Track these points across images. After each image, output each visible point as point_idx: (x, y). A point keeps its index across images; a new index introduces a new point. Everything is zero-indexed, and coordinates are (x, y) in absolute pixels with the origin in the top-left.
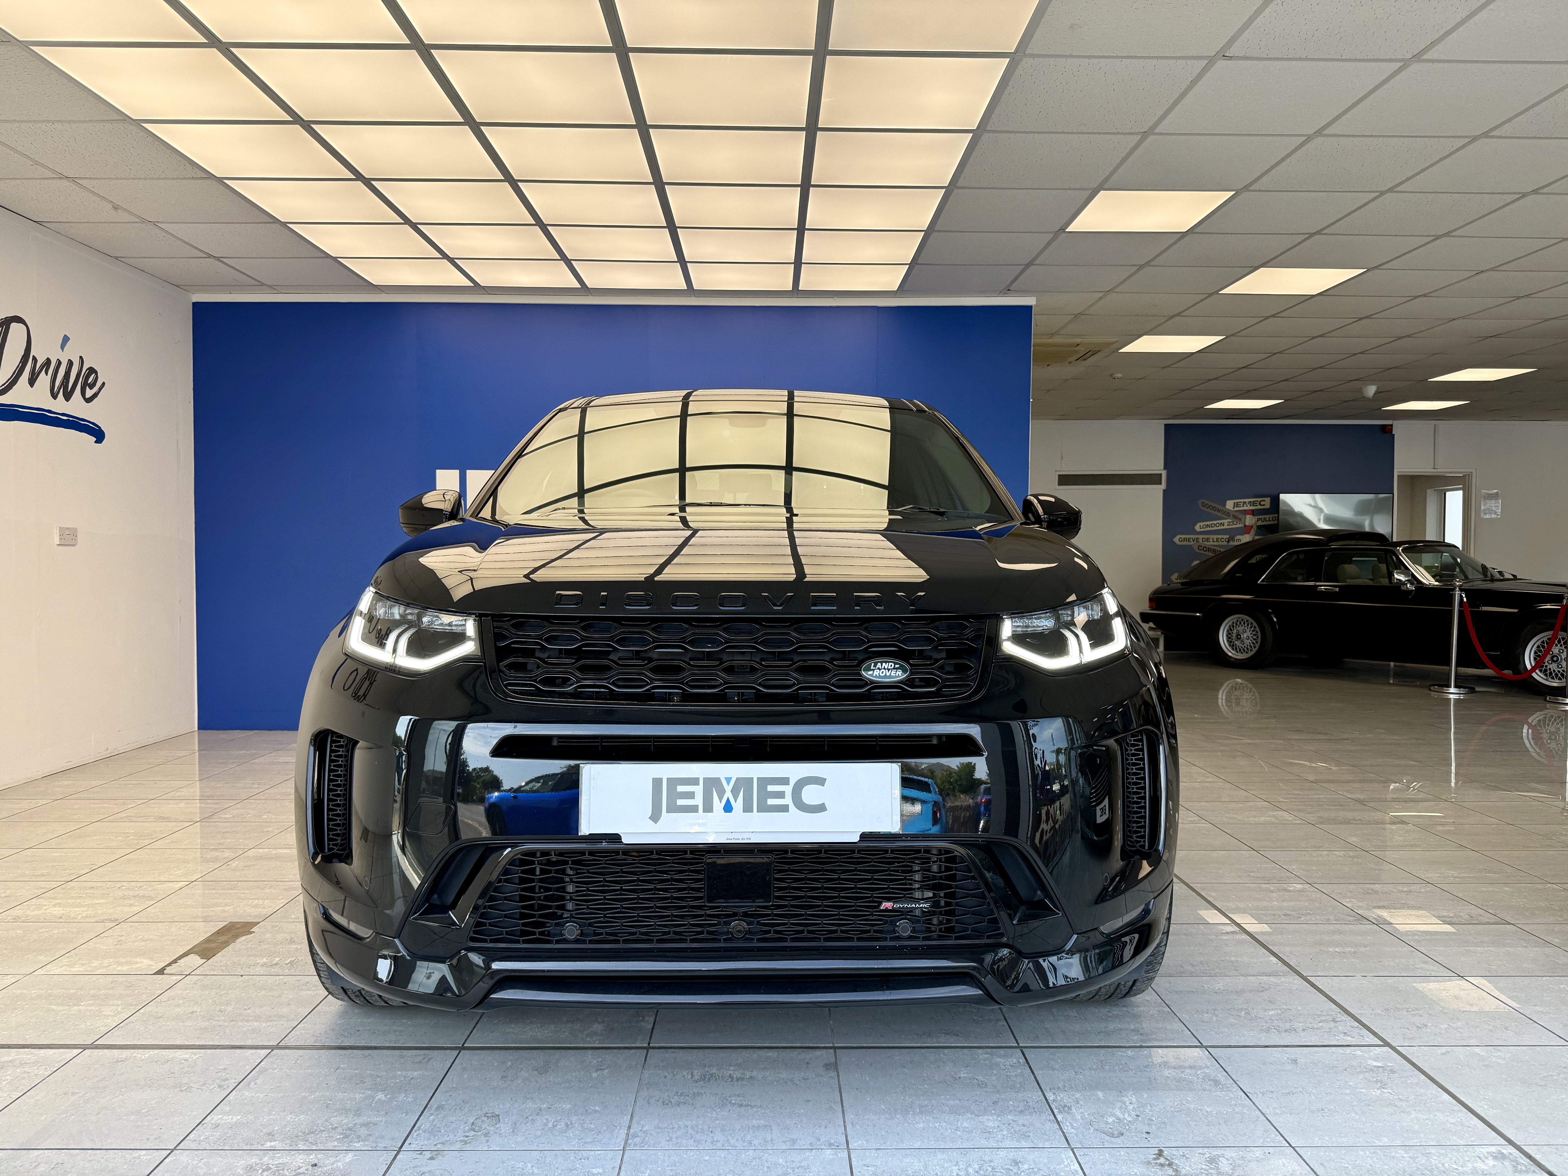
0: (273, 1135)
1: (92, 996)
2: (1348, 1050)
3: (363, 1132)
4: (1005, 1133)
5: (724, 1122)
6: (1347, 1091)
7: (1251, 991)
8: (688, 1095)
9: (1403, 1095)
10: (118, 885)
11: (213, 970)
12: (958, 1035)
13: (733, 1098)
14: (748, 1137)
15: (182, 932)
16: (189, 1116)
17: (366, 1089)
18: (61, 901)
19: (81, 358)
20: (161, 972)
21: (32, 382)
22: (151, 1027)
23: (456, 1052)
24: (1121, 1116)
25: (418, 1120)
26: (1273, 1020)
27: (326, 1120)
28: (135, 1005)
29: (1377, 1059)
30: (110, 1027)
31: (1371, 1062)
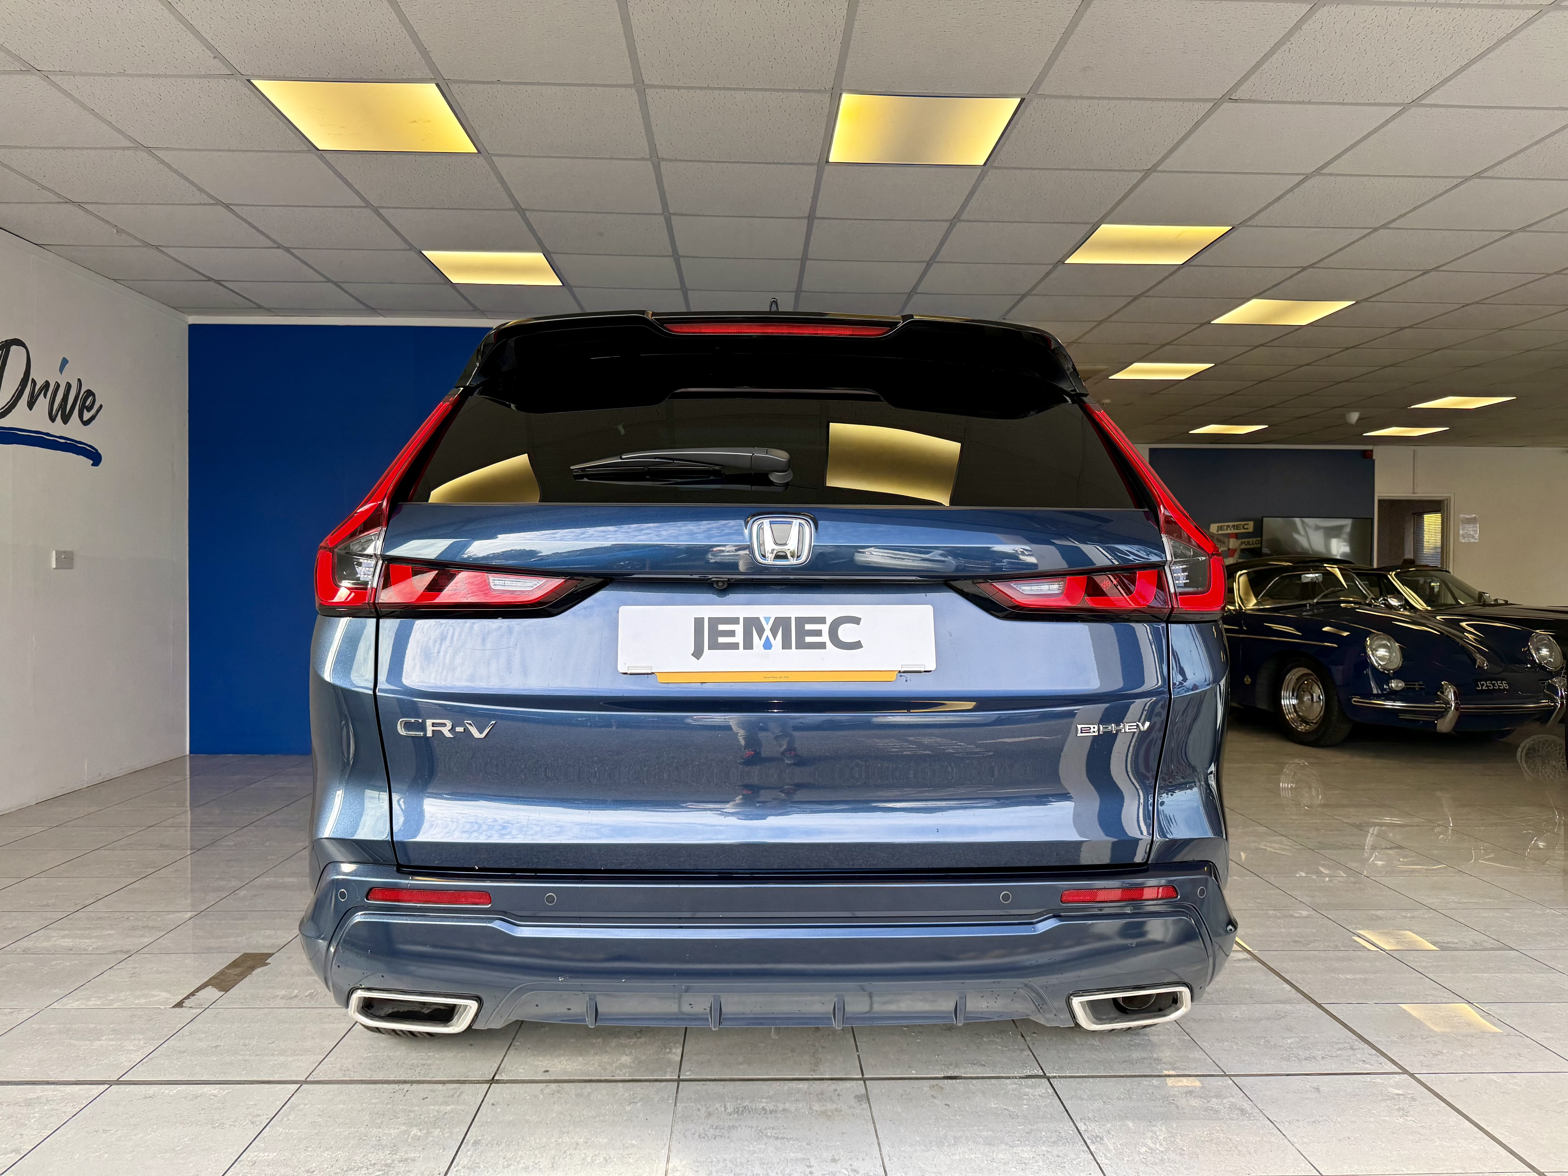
1: (112, 1030)
2: (1368, 1078)
3: (402, 1168)
4: (1041, 1164)
5: (762, 1156)
6: (1372, 1119)
7: (1268, 1019)
8: (723, 1128)
9: (1426, 1123)
10: (127, 916)
11: (233, 1003)
12: (984, 1065)
13: (769, 1131)
15: (196, 963)
16: (223, 1154)
17: (400, 1124)
18: (69, 932)
19: (79, 380)
20: (180, 1005)
21: (31, 405)
22: (175, 1062)
23: (486, 1086)
24: (1151, 1145)
25: (456, 1155)
26: (1292, 1048)
27: (364, 1156)
28: (157, 1039)
29: (1397, 1086)
30: (134, 1062)
31: (1391, 1090)
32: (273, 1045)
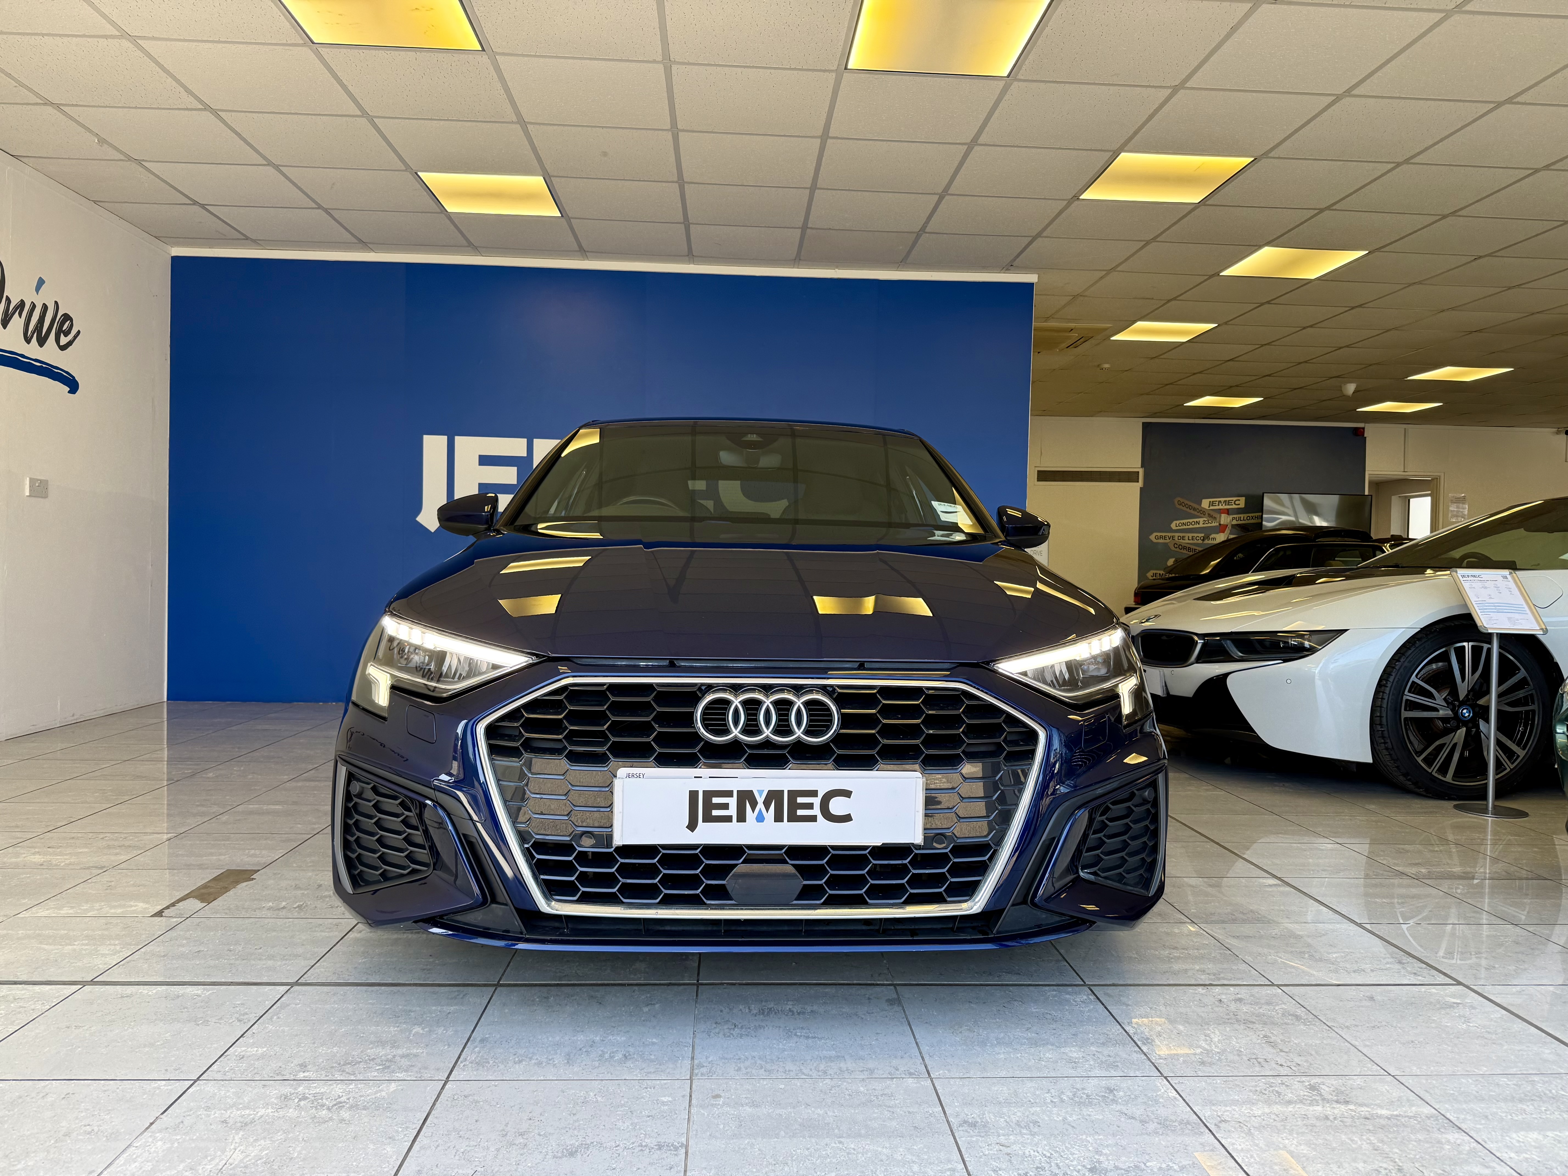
0: (306, 1066)
1: (86, 937)
2: (1423, 988)
3: (405, 1062)
4: (1092, 1063)
5: (793, 1053)
6: (1433, 1025)
7: (1309, 936)
8: (749, 1028)
10: (102, 836)
11: (217, 913)
12: (1019, 974)
13: (798, 1031)
14: (822, 1067)
15: (176, 878)
16: (209, 1048)
17: (400, 1023)
18: (40, 850)
19: (56, 303)
20: (160, 914)
22: (155, 965)
23: (492, 989)
24: (1206, 1046)
25: (462, 1051)
26: (1339, 962)
27: (362, 1052)
28: (135, 945)
29: (1454, 996)
30: (110, 965)
31: (1447, 999)
32: (261, 950)
